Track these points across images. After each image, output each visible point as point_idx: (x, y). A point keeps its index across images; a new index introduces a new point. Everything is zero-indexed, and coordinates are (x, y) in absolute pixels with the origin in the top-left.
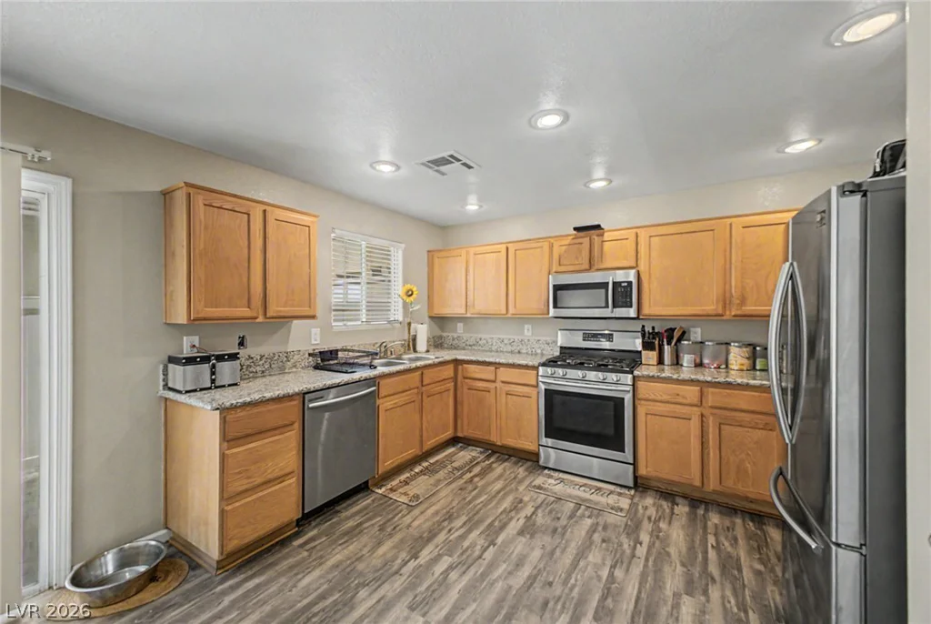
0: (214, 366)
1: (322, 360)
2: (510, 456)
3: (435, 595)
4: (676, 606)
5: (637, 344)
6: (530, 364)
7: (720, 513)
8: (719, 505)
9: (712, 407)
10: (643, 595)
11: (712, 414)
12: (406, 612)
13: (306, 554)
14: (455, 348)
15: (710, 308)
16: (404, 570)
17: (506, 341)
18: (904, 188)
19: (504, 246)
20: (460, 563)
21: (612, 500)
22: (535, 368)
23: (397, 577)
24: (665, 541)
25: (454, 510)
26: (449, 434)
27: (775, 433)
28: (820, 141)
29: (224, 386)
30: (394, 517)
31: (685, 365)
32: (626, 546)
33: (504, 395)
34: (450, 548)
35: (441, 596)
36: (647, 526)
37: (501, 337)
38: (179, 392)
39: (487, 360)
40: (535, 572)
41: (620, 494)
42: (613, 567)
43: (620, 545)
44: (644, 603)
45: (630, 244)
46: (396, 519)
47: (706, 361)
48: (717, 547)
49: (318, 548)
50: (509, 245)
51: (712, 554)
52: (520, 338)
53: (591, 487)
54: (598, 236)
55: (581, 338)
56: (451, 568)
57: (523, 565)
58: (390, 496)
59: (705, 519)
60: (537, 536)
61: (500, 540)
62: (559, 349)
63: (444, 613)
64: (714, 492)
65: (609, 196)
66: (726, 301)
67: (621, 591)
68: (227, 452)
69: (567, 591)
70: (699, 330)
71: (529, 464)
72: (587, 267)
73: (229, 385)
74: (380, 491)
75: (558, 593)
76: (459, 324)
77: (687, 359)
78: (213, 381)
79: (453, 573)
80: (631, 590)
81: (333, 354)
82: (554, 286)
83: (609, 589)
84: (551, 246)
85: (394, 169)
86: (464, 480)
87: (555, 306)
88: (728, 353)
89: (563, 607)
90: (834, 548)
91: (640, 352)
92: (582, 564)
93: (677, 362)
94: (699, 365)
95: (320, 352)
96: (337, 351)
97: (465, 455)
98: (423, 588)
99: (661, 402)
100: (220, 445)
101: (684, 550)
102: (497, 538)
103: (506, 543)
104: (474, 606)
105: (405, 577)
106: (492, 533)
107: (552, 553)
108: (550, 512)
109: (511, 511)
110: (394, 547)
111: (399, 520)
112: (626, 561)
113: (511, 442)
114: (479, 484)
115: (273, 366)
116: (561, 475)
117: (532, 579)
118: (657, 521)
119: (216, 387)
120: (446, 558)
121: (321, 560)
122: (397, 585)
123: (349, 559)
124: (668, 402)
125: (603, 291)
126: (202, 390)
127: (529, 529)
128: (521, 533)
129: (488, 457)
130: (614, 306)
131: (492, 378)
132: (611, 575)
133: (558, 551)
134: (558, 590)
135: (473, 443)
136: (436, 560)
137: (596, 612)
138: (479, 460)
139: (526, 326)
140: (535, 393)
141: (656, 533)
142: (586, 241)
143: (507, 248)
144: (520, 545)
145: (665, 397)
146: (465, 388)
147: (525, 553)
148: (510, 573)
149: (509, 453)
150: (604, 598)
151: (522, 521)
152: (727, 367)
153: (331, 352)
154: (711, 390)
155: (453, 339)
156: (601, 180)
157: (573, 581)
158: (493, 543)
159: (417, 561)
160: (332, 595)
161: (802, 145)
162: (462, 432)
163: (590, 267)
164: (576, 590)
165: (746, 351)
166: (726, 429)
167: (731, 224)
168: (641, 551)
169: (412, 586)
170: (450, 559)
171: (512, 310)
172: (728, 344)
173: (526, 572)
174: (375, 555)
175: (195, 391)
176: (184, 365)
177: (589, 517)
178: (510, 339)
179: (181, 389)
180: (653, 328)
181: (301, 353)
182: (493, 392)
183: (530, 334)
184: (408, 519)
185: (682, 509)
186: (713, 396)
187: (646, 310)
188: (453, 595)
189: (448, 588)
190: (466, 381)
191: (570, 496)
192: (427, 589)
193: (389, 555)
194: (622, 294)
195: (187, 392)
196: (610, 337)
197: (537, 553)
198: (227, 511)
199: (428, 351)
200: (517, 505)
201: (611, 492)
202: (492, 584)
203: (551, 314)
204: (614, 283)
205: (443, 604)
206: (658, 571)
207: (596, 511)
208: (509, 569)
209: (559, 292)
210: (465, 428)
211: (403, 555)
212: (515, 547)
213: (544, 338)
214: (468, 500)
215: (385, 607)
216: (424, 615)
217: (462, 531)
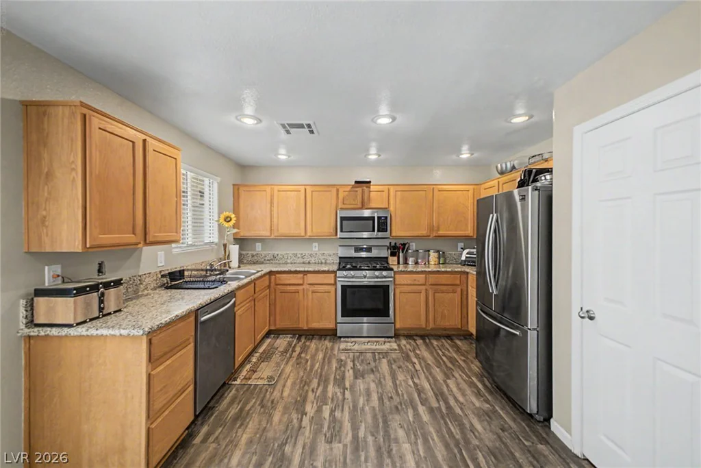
0: (103, 294)
1: (172, 280)
2: (313, 335)
3: (337, 429)
4: (448, 386)
5: (385, 253)
6: (331, 269)
7: (436, 339)
8: (432, 336)
9: (431, 285)
10: (433, 387)
11: (431, 288)
12: (328, 446)
13: (214, 445)
14: (254, 263)
15: (424, 233)
16: (304, 424)
17: (299, 256)
18: (552, 191)
19: (302, 188)
20: (336, 406)
21: (387, 346)
22: (334, 272)
23: (302, 430)
24: (423, 359)
25: (305, 378)
26: (266, 329)
27: (456, 294)
28: (472, 154)
29: (110, 314)
30: (265, 396)
31: (410, 263)
32: (410, 367)
33: (310, 293)
34: (323, 400)
35: (340, 428)
36: (411, 354)
37: (295, 252)
38: (70, 326)
39: (298, 269)
40: (380, 395)
41: (389, 342)
42: (412, 378)
43: (407, 367)
44: (435, 389)
45: (385, 194)
46: (268, 396)
47: (419, 261)
48: (444, 355)
49: (222, 436)
50: (307, 187)
51: (444, 358)
52: (310, 253)
53: (373, 342)
54: (367, 187)
55: (353, 251)
56: (332, 412)
57: (371, 394)
58: (249, 383)
59: (432, 344)
60: (366, 376)
61: (347, 385)
62: (338, 259)
63: (350, 435)
64: (432, 329)
65: (376, 164)
66: (431, 228)
67: (423, 387)
68: (153, 373)
69: (401, 398)
70: (414, 244)
71: (328, 337)
72: (361, 206)
73: (115, 312)
74: (238, 382)
75: (398, 400)
76: (257, 244)
77: (411, 260)
78: (101, 309)
79: (336, 413)
80: (427, 386)
81: (181, 273)
82: (341, 217)
83: (418, 389)
84: (338, 190)
85: (256, 122)
86: (295, 359)
87: (342, 231)
88: (429, 256)
89: (406, 406)
90: (529, 331)
91: (387, 258)
92: (398, 382)
93: (406, 263)
94: (417, 263)
95: (169, 273)
96: (184, 270)
97: (282, 342)
98: (325, 428)
99: (407, 285)
100: (147, 367)
101: (434, 361)
102: (345, 385)
103: (352, 387)
104: (363, 425)
105: (308, 428)
106: (340, 382)
107: (380, 382)
108: (362, 361)
109: (340, 367)
110: (283, 414)
111: (270, 396)
112: (415, 374)
113: (315, 325)
114: (308, 358)
115: (129, 290)
116: (353, 339)
117: (381, 399)
118: (414, 351)
119: (104, 316)
120: (324, 407)
121: (234, 444)
122: (307, 434)
123: (256, 433)
124: (411, 285)
125: (371, 222)
126: (91, 320)
127: (358, 375)
128: (356, 377)
129: (299, 339)
130: (378, 231)
131: (301, 282)
132: (414, 383)
133: (382, 380)
134: (397, 400)
135: (280, 332)
136: (319, 410)
137: (421, 402)
138: (294, 343)
139: (314, 244)
140: (334, 289)
141: (417, 356)
142: (359, 190)
143: (305, 189)
144: (361, 385)
145: (409, 282)
146: (278, 292)
147: (366, 387)
148: (368, 400)
149: (313, 333)
150: (419, 395)
151: (351, 371)
152: (429, 264)
153: (180, 271)
154: (431, 275)
155: (253, 256)
156: (374, 154)
157: (400, 392)
158: (345, 389)
159: (308, 415)
160: (266, 460)
161: (465, 155)
162: (275, 325)
163: (363, 207)
164: (405, 395)
165: (436, 255)
166: (436, 294)
167: (433, 189)
168: (418, 367)
169: (317, 432)
170: (328, 407)
171: (309, 233)
172: (429, 251)
173: (375, 397)
174: (274, 424)
175: (85, 322)
176: (75, 295)
177: (383, 358)
178: (302, 254)
179: (72, 322)
180: (395, 244)
181: (151, 275)
182: (301, 294)
183: (317, 249)
184: (276, 394)
185: (420, 342)
186: (432, 279)
187: (394, 234)
188: (347, 425)
189: (341, 423)
190: (279, 286)
191: (366, 350)
192: (329, 428)
193: (285, 419)
194: (383, 224)
195: (78, 324)
196: (369, 250)
197: (373, 386)
198: (153, 429)
199: (239, 267)
200: (341, 364)
201: (385, 342)
202: (363, 410)
203: (338, 236)
204: (378, 217)
205: (345, 431)
206: (431, 373)
207: (385, 354)
208: (365, 398)
209: (344, 222)
210: (278, 322)
211: (295, 416)
212: (359, 386)
213: (328, 252)
214: (308, 368)
215: (311, 450)
216: (340, 442)
217: (321, 388)
